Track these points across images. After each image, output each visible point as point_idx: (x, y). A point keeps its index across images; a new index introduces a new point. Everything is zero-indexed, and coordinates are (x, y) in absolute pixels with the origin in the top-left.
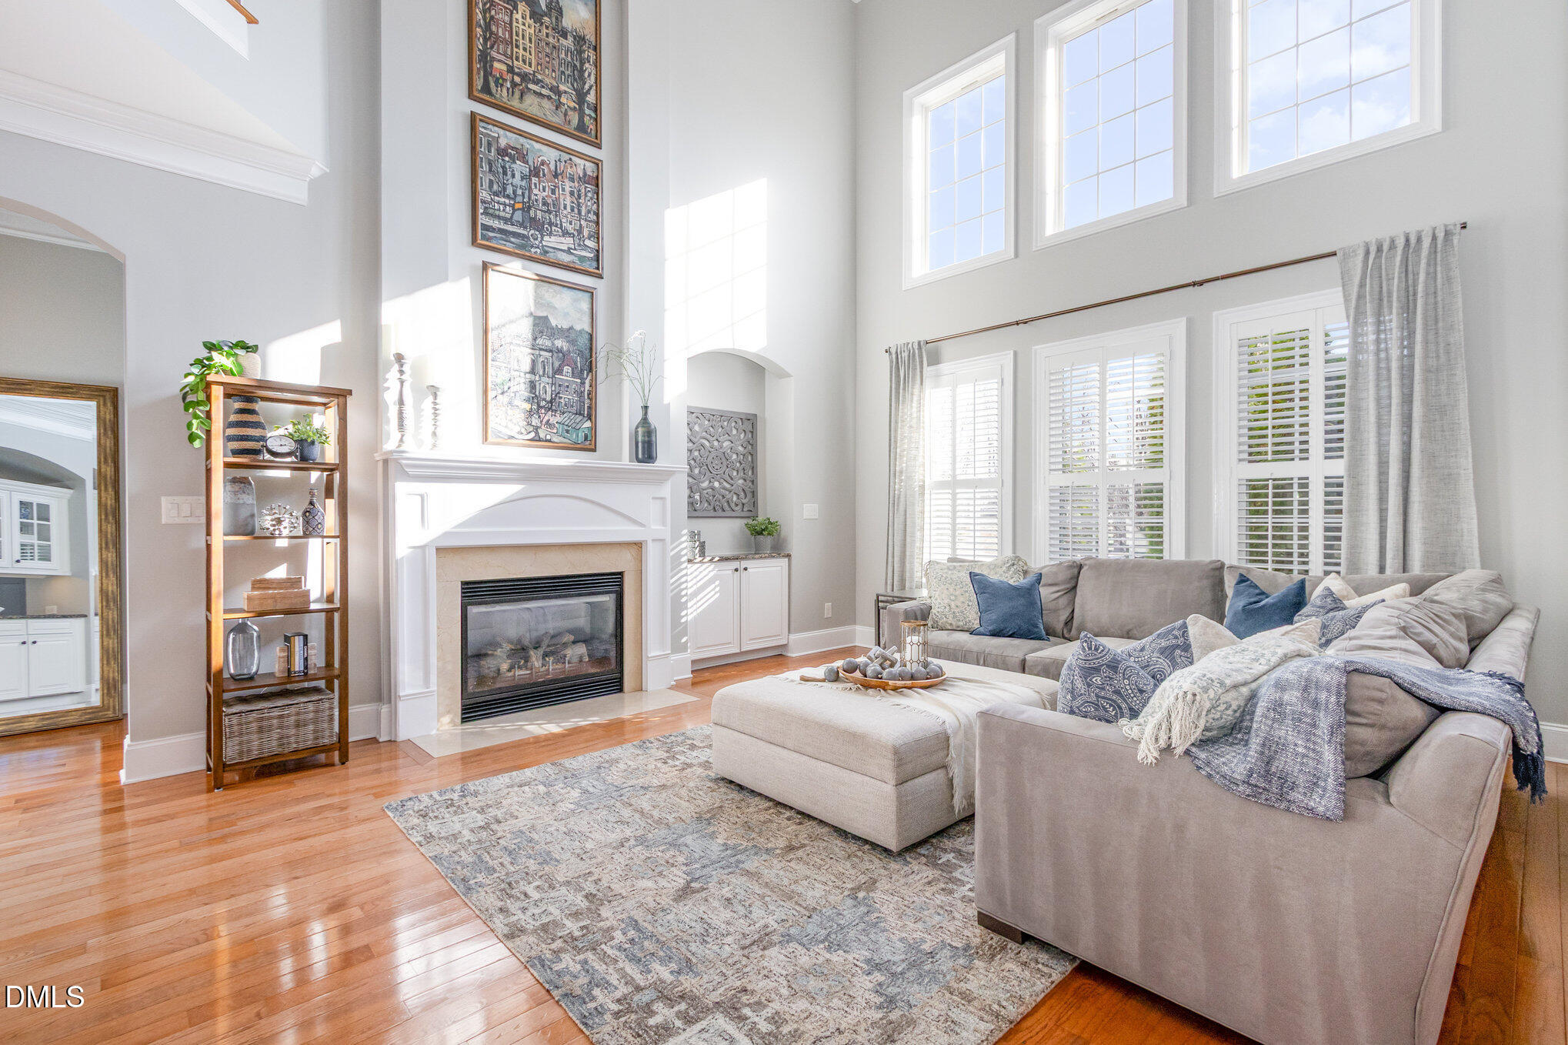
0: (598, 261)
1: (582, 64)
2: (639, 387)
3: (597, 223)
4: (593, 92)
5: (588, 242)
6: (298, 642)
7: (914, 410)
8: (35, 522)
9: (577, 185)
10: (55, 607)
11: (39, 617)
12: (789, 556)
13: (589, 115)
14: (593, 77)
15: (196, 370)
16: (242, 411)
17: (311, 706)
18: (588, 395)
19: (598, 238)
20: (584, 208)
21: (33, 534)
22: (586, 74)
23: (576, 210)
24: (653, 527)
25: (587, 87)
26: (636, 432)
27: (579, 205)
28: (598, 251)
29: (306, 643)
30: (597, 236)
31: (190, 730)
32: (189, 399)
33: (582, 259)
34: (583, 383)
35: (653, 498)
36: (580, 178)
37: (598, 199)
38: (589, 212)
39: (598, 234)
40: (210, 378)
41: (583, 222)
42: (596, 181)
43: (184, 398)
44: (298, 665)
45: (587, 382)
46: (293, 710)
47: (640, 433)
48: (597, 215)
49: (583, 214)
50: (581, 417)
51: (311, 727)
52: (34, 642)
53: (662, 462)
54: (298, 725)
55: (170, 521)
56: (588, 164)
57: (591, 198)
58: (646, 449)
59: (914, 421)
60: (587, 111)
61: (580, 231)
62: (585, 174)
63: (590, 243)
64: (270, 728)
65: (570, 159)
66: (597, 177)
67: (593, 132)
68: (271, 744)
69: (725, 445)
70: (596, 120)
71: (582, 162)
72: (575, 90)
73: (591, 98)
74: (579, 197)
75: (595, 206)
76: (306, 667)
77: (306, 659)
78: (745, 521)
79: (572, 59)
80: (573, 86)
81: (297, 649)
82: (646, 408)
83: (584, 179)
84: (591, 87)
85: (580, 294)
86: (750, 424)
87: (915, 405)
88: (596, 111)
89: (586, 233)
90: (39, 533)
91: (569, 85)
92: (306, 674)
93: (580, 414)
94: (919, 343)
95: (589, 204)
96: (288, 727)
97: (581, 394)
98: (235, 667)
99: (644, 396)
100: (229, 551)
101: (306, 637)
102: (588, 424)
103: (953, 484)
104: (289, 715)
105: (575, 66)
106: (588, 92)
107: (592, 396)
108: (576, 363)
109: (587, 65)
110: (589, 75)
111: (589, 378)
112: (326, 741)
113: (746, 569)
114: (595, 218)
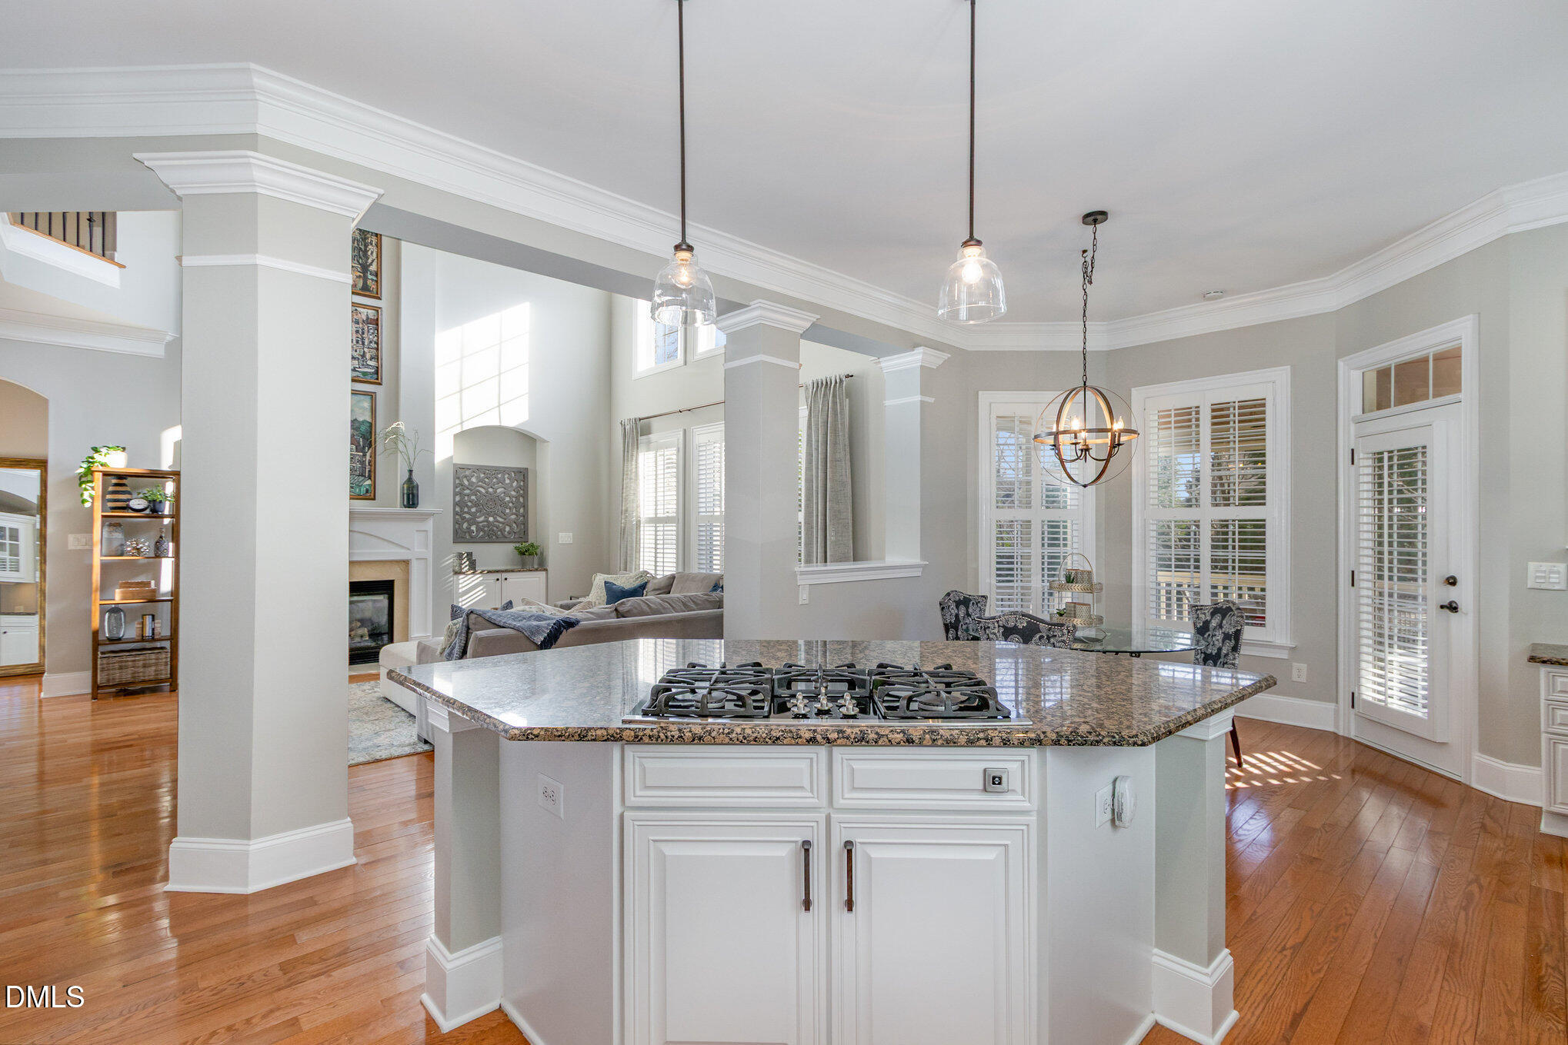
0: (377, 374)
1: (366, 246)
2: (406, 458)
3: (377, 349)
4: (375, 264)
5: (369, 363)
6: (148, 619)
7: (634, 466)
8: (8, 542)
9: (361, 326)
10: (22, 607)
11: (8, 614)
12: (546, 570)
13: (372, 280)
14: (375, 254)
15: (85, 465)
16: (116, 485)
17: (153, 656)
18: (369, 463)
19: (378, 359)
20: (367, 339)
21: (5, 551)
22: (369, 253)
23: (360, 342)
24: (416, 550)
25: (370, 261)
26: (403, 488)
27: (363, 339)
28: (377, 367)
29: (153, 620)
30: (376, 358)
31: (83, 669)
32: (83, 479)
33: (364, 374)
34: (365, 455)
35: (417, 531)
36: (363, 321)
37: (378, 333)
38: (371, 342)
39: (378, 356)
40: (93, 469)
41: (366, 350)
42: (376, 322)
43: (80, 479)
44: (148, 632)
45: (368, 454)
46: (141, 657)
47: (405, 488)
48: (377, 344)
49: (366, 344)
50: (363, 478)
51: (153, 668)
52: (5, 633)
53: (423, 507)
54: (144, 666)
55: (73, 548)
56: (370, 311)
57: (373, 333)
58: (411, 498)
59: (633, 474)
60: (370, 277)
61: (363, 356)
62: (368, 318)
63: (372, 363)
64: (127, 667)
65: (356, 310)
66: (377, 319)
67: (375, 290)
68: (126, 676)
69: (498, 491)
70: (377, 281)
71: (365, 311)
72: (360, 264)
73: (373, 268)
74: (363, 333)
75: (376, 338)
76: (153, 634)
77: (153, 629)
78: (514, 545)
79: (358, 245)
80: (358, 262)
81: (147, 623)
82: (411, 471)
83: (368, 321)
84: (373, 261)
85: (362, 397)
86: (523, 475)
87: (634, 463)
88: (377, 276)
89: (368, 356)
90: (10, 551)
91: (356, 262)
92: (153, 638)
93: (362, 476)
94: (635, 419)
95: (371, 337)
96: (138, 667)
97: (363, 463)
98: (109, 631)
99: (410, 462)
100: (105, 567)
101: (153, 616)
102: (369, 482)
103: (656, 521)
104: (139, 661)
105: (361, 249)
106: (371, 264)
107: (373, 463)
108: (359, 443)
109: (370, 247)
110: (372, 253)
111: (370, 451)
112: (163, 677)
113: (506, 579)
114: (376, 346)
